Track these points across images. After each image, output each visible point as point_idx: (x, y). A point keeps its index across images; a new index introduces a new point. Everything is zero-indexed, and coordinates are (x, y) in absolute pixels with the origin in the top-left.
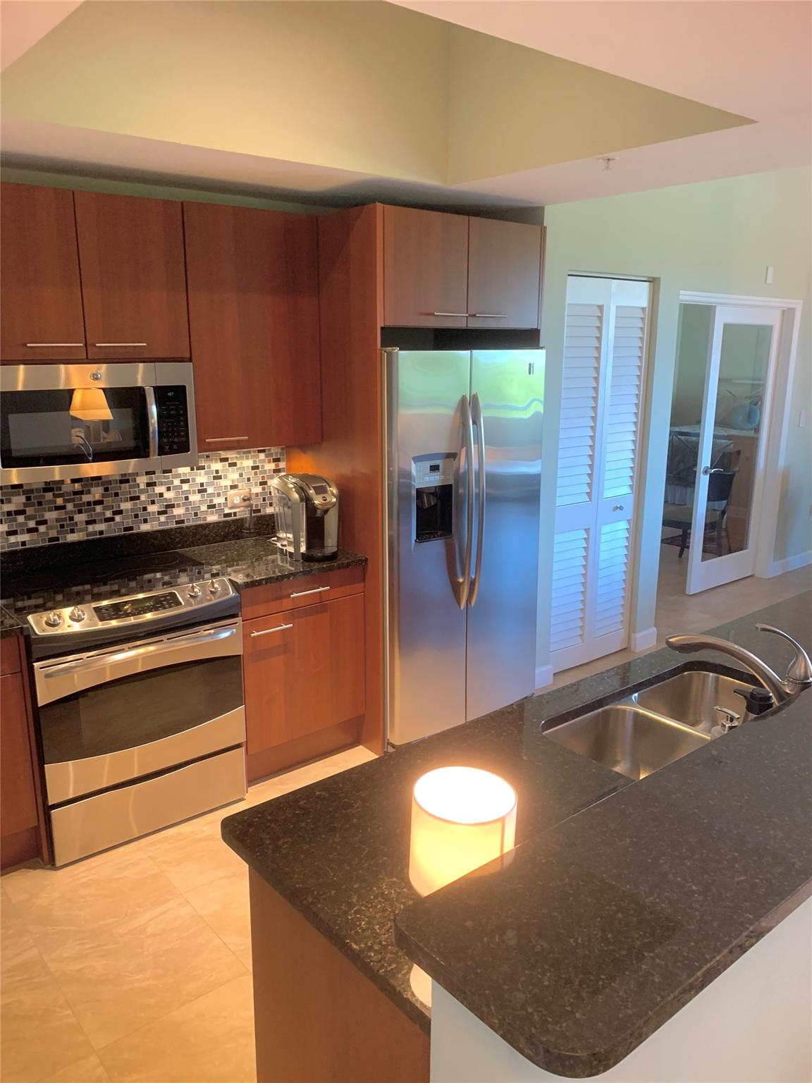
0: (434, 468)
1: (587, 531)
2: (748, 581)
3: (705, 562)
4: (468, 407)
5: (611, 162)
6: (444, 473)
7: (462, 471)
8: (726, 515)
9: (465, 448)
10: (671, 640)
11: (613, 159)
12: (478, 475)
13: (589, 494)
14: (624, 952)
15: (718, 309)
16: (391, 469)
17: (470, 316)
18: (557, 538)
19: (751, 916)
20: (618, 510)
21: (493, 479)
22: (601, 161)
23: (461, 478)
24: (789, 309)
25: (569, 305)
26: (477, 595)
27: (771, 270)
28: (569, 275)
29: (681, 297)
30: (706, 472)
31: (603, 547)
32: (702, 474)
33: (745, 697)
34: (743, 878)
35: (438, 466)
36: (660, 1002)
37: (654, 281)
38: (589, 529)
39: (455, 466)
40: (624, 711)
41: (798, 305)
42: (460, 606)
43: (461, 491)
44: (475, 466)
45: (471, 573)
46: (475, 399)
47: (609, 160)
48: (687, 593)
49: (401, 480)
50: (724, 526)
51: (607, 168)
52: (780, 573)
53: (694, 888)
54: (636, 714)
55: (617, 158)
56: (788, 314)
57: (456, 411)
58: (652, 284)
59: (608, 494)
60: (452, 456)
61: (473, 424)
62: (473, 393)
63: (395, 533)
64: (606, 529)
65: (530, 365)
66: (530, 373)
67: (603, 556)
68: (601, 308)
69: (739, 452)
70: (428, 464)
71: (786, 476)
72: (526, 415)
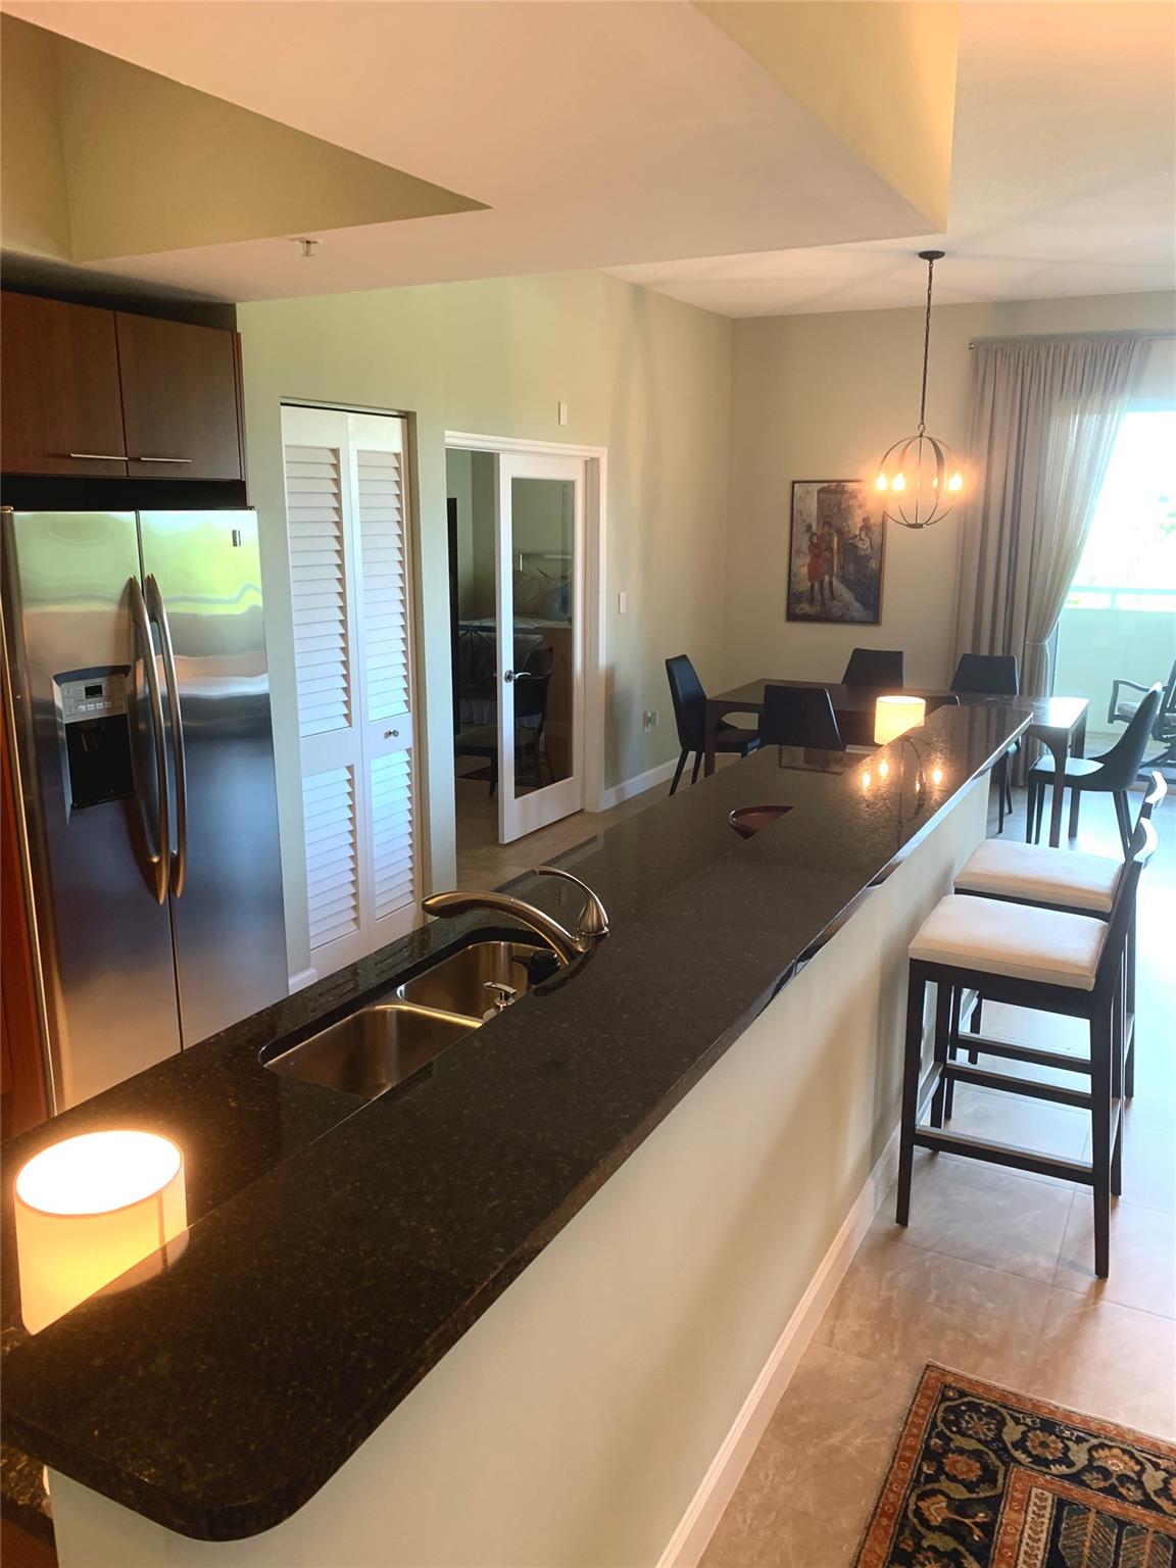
0: (92, 692)
1: (350, 769)
2: (577, 818)
3: (519, 799)
4: (141, 597)
5: (312, 245)
6: (109, 698)
7: (140, 696)
8: (543, 734)
9: (142, 660)
10: (428, 903)
11: (315, 242)
12: (168, 700)
13: (347, 717)
14: (328, 1342)
15: (501, 456)
16: (19, 697)
17: (130, 459)
18: (306, 783)
19: (502, 1250)
20: (392, 736)
21: (193, 706)
22: (297, 242)
23: (142, 708)
24: (592, 459)
25: (287, 446)
26: (185, 881)
27: (564, 407)
28: (282, 404)
29: (447, 440)
30: (508, 678)
31: (375, 790)
32: (504, 681)
33: (526, 965)
34: (496, 1203)
35: (100, 686)
36: (372, 1395)
37: (408, 417)
38: (353, 766)
39: (129, 689)
40: (384, 1012)
41: (603, 454)
42: (158, 902)
43: (142, 726)
44: (161, 688)
45: (171, 848)
46: (150, 583)
47: (308, 242)
48: (500, 842)
49: (38, 717)
50: (542, 748)
51: (307, 253)
52: (613, 804)
53: (433, 1230)
54: (400, 1013)
55: (320, 241)
56: (591, 465)
57: (121, 604)
58: (405, 420)
59: (373, 715)
60: (120, 671)
61: (151, 622)
62: (146, 576)
63: (34, 797)
64: (376, 764)
65: (234, 532)
66: (235, 545)
67: (376, 803)
68: (335, 452)
69: (551, 650)
70: (80, 686)
71: (610, 676)
72: (239, 609)
